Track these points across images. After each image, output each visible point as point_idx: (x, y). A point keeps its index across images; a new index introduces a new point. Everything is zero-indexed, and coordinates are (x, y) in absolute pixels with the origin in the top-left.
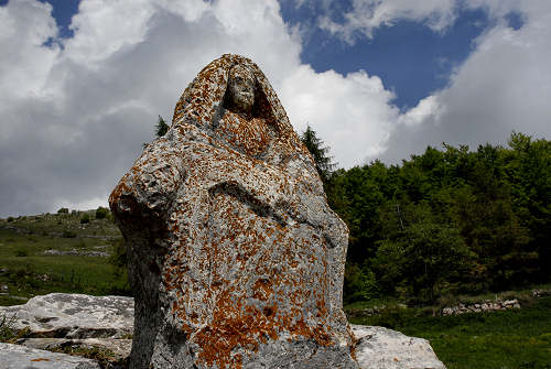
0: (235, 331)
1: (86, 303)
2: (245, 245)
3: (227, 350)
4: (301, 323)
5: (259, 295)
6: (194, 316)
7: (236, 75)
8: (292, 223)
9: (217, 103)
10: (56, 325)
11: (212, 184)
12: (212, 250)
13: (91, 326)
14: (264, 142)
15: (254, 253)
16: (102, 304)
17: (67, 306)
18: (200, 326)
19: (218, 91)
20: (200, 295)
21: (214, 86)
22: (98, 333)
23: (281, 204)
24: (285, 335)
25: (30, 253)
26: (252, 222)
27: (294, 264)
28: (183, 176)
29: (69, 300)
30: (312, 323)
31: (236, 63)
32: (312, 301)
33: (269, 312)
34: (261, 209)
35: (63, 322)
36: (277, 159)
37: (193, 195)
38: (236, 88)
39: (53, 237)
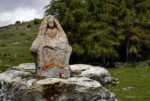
0: (47, 67)
1: (29, 65)
2: (49, 55)
3: (46, 69)
4: (58, 65)
5: (51, 62)
6: (41, 65)
7: (49, 21)
8: (58, 50)
9: (45, 29)
10: (25, 69)
11: (43, 47)
12: (44, 56)
13: (31, 69)
14: (56, 34)
15: (50, 56)
16: (33, 65)
17: (26, 66)
18: (42, 67)
19: (45, 27)
20: (42, 63)
21: (44, 26)
22: (32, 70)
23: (56, 47)
24: (56, 67)
25: (6, 45)
26: (50, 51)
27: (58, 57)
28: (39, 46)
29: (26, 65)
30: (60, 65)
31: (49, 18)
32: (61, 62)
33: (53, 64)
34: (52, 49)
35: (26, 68)
36: (58, 37)
37: (40, 49)
38: (49, 24)
39: (15, 36)
